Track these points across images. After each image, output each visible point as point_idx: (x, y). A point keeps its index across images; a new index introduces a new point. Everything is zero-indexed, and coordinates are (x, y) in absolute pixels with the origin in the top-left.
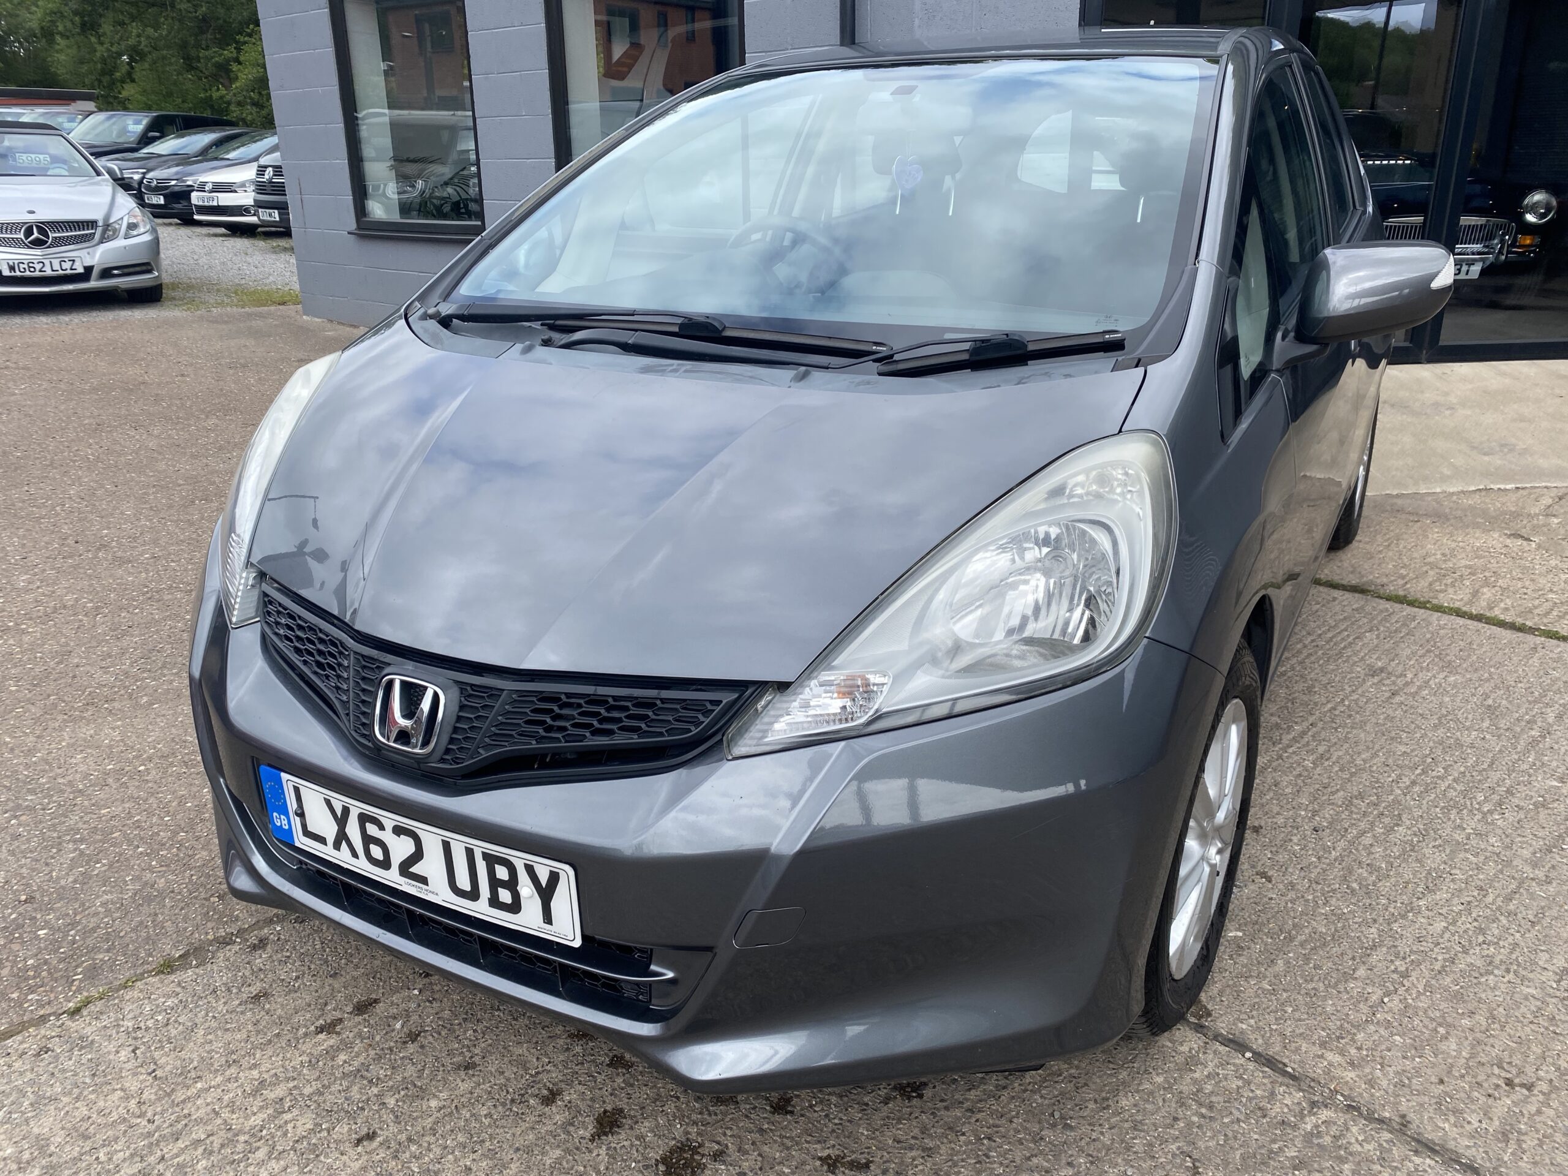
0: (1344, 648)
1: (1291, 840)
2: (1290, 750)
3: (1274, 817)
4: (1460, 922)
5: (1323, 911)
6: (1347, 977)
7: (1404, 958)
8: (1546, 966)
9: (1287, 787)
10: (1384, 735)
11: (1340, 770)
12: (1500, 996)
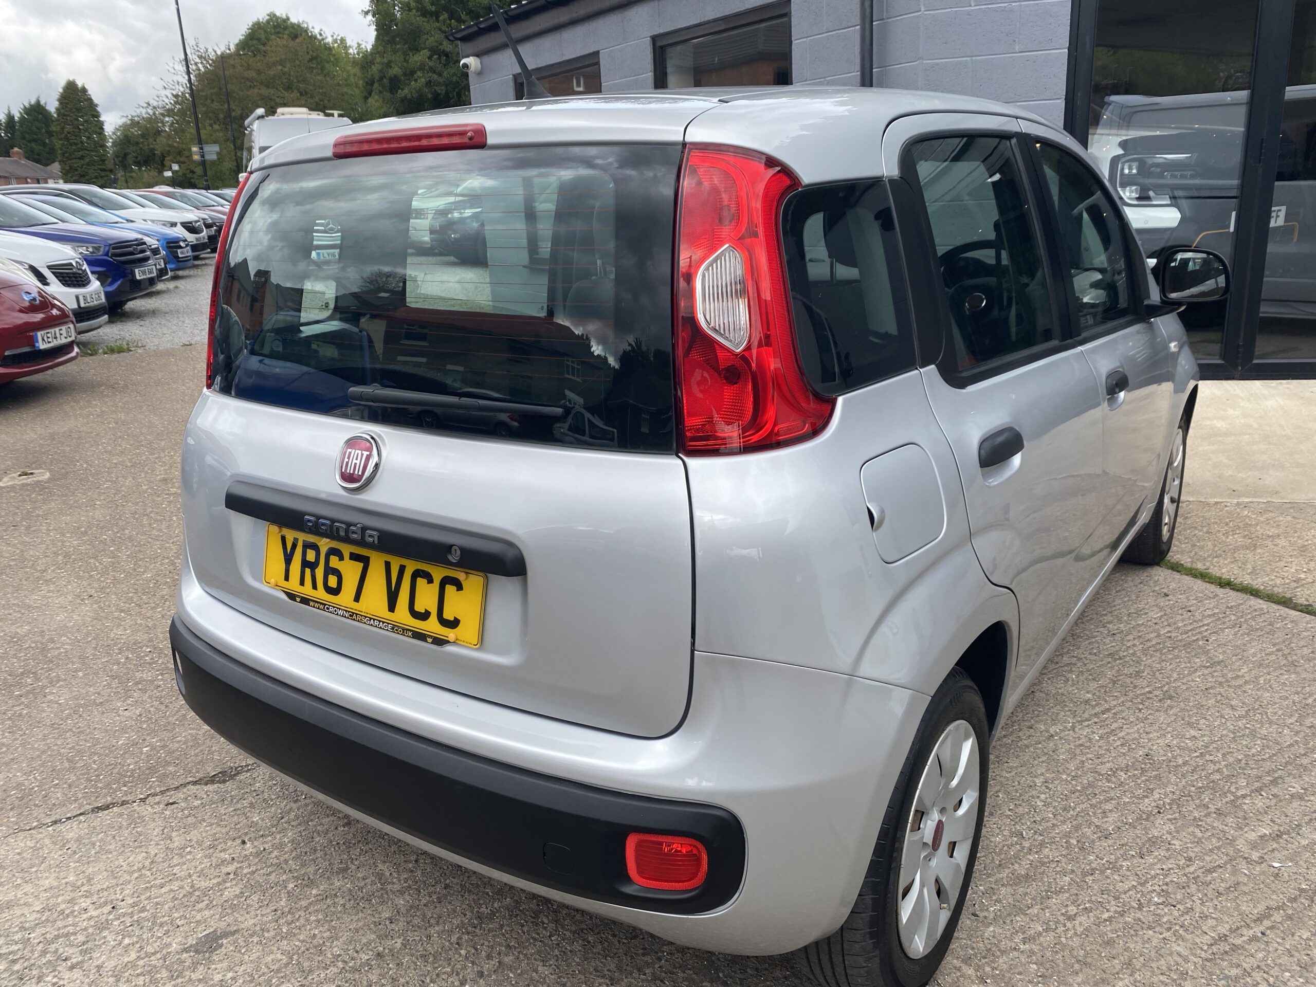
0: (1194, 641)
1: (1038, 797)
2: (1086, 723)
3: (1036, 777)
4: (1150, 884)
5: (1031, 858)
6: (1021, 911)
7: (1079, 905)
8: (1207, 931)
9: (1064, 753)
10: (1183, 720)
11: (1122, 745)
12: (1147, 948)
